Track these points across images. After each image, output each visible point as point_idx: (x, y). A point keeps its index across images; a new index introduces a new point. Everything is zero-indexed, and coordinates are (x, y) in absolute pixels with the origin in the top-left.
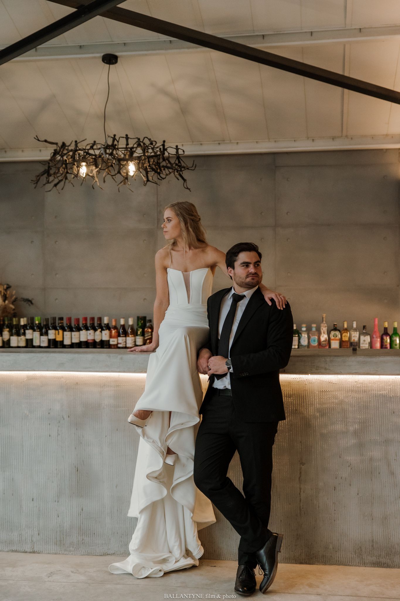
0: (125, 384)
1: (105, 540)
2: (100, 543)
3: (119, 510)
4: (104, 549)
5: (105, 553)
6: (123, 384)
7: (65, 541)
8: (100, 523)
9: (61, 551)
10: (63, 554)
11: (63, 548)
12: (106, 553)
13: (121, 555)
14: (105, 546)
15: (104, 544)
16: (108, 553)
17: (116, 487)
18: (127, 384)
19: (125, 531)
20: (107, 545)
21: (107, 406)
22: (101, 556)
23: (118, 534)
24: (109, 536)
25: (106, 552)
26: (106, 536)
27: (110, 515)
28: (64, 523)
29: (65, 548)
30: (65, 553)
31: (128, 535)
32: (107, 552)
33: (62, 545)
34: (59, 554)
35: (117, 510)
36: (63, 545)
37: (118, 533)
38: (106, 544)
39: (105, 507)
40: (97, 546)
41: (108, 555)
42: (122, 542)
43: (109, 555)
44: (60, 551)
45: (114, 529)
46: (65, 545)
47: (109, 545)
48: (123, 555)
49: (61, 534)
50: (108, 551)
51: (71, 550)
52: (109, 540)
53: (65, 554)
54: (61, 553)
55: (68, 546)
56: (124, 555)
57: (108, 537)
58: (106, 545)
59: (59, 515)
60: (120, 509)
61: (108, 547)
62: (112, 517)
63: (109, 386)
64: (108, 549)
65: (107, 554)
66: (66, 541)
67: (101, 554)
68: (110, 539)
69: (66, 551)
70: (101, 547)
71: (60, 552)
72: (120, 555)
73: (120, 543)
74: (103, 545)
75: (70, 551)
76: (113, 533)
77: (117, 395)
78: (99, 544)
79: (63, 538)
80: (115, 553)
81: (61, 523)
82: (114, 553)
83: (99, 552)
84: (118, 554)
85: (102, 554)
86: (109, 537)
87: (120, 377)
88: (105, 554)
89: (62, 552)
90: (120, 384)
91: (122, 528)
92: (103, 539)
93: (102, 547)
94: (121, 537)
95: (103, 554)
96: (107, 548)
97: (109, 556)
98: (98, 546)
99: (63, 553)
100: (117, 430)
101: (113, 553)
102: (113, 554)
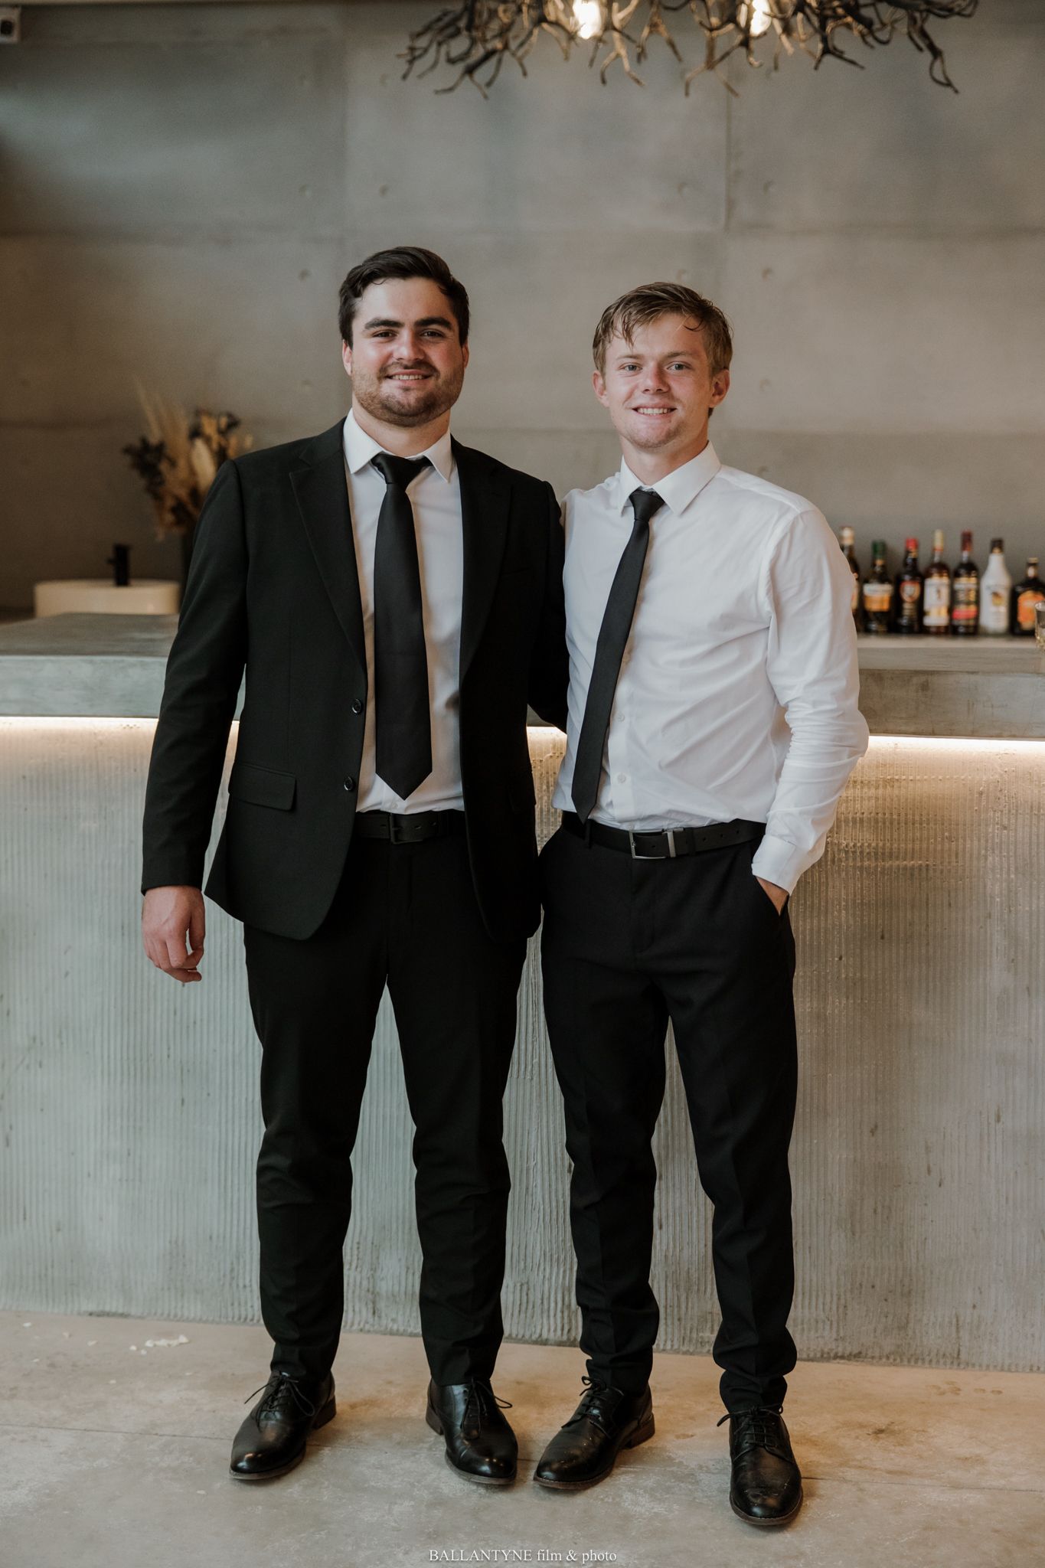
0: (918, 777)
1: (827, 1308)
2: (809, 1320)
3: (879, 1210)
4: (823, 1337)
5: (826, 1350)
6: (911, 778)
7: (683, 1306)
8: (810, 1252)
9: (669, 1343)
10: (677, 1352)
11: (676, 1331)
12: (828, 1353)
13: (884, 1360)
14: (827, 1327)
15: (824, 1322)
16: (836, 1353)
17: (873, 1132)
18: (925, 777)
19: (901, 1281)
20: (835, 1325)
21: (847, 852)
22: (812, 1360)
23: (877, 1288)
24: (843, 1297)
25: (832, 1350)
26: (832, 1295)
27: (849, 1226)
28: (681, 1250)
29: (683, 1331)
30: (684, 1349)
31: (910, 1292)
32: (834, 1347)
33: (673, 1323)
34: (664, 1350)
35: (875, 1211)
36: (676, 1322)
37: (873, 1287)
38: (831, 1322)
39: (832, 1200)
40: (800, 1327)
41: (836, 1357)
42: (890, 1317)
43: (842, 1357)
44: (666, 1341)
45: (863, 1273)
46: (683, 1322)
47: (841, 1324)
48: (891, 1360)
49: (670, 1285)
50: (838, 1346)
51: (706, 1340)
52: (841, 1310)
53: (685, 1353)
54: (669, 1347)
55: (695, 1325)
56: (895, 1360)
57: (839, 1299)
58: (831, 1324)
59: (664, 1220)
60: (883, 1207)
61: (838, 1331)
62: (854, 1234)
63: (855, 782)
64: (836, 1340)
65: (832, 1355)
66: (687, 1308)
67: (812, 1355)
68: (845, 1307)
69: (686, 1342)
70: (812, 1333)
71: (664, 1345)
72: (880, 1358)
73: (884, 1320)
74: (820, 1325)
75: (701, 1343)
76: (857, 1285)
77: (885, 814)
78: (806, 1320)
79: (676, 1298)
80: (864, 1354)
81: (671, 1250)
82: (860, 1353)
83: (805, 1349)
84: (873, 1358)
85: (815, 1354)
86: (842, 1301)
87: (898, 750)
88: (825, 1356)
89: (672, 1346)
90: (897, 777)
91: (889, 1269)
92: (821, 1307)
93: (817, 1331)
94: (886, 1300)
95: (819, 1355)
96: (834, 1336)
97: (842, 1361)
98: (803, 1329)
99: (676, 1347)
100: (883, 937)
101: (855, 1351)
102: (855, 1356)
